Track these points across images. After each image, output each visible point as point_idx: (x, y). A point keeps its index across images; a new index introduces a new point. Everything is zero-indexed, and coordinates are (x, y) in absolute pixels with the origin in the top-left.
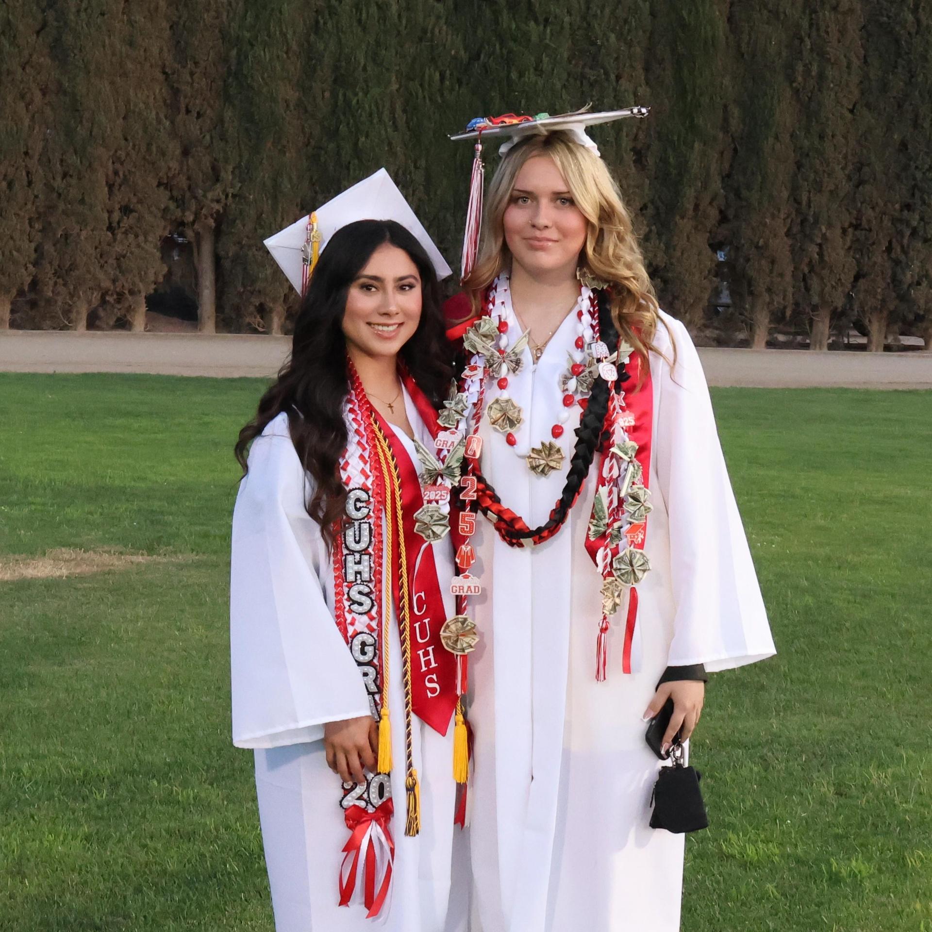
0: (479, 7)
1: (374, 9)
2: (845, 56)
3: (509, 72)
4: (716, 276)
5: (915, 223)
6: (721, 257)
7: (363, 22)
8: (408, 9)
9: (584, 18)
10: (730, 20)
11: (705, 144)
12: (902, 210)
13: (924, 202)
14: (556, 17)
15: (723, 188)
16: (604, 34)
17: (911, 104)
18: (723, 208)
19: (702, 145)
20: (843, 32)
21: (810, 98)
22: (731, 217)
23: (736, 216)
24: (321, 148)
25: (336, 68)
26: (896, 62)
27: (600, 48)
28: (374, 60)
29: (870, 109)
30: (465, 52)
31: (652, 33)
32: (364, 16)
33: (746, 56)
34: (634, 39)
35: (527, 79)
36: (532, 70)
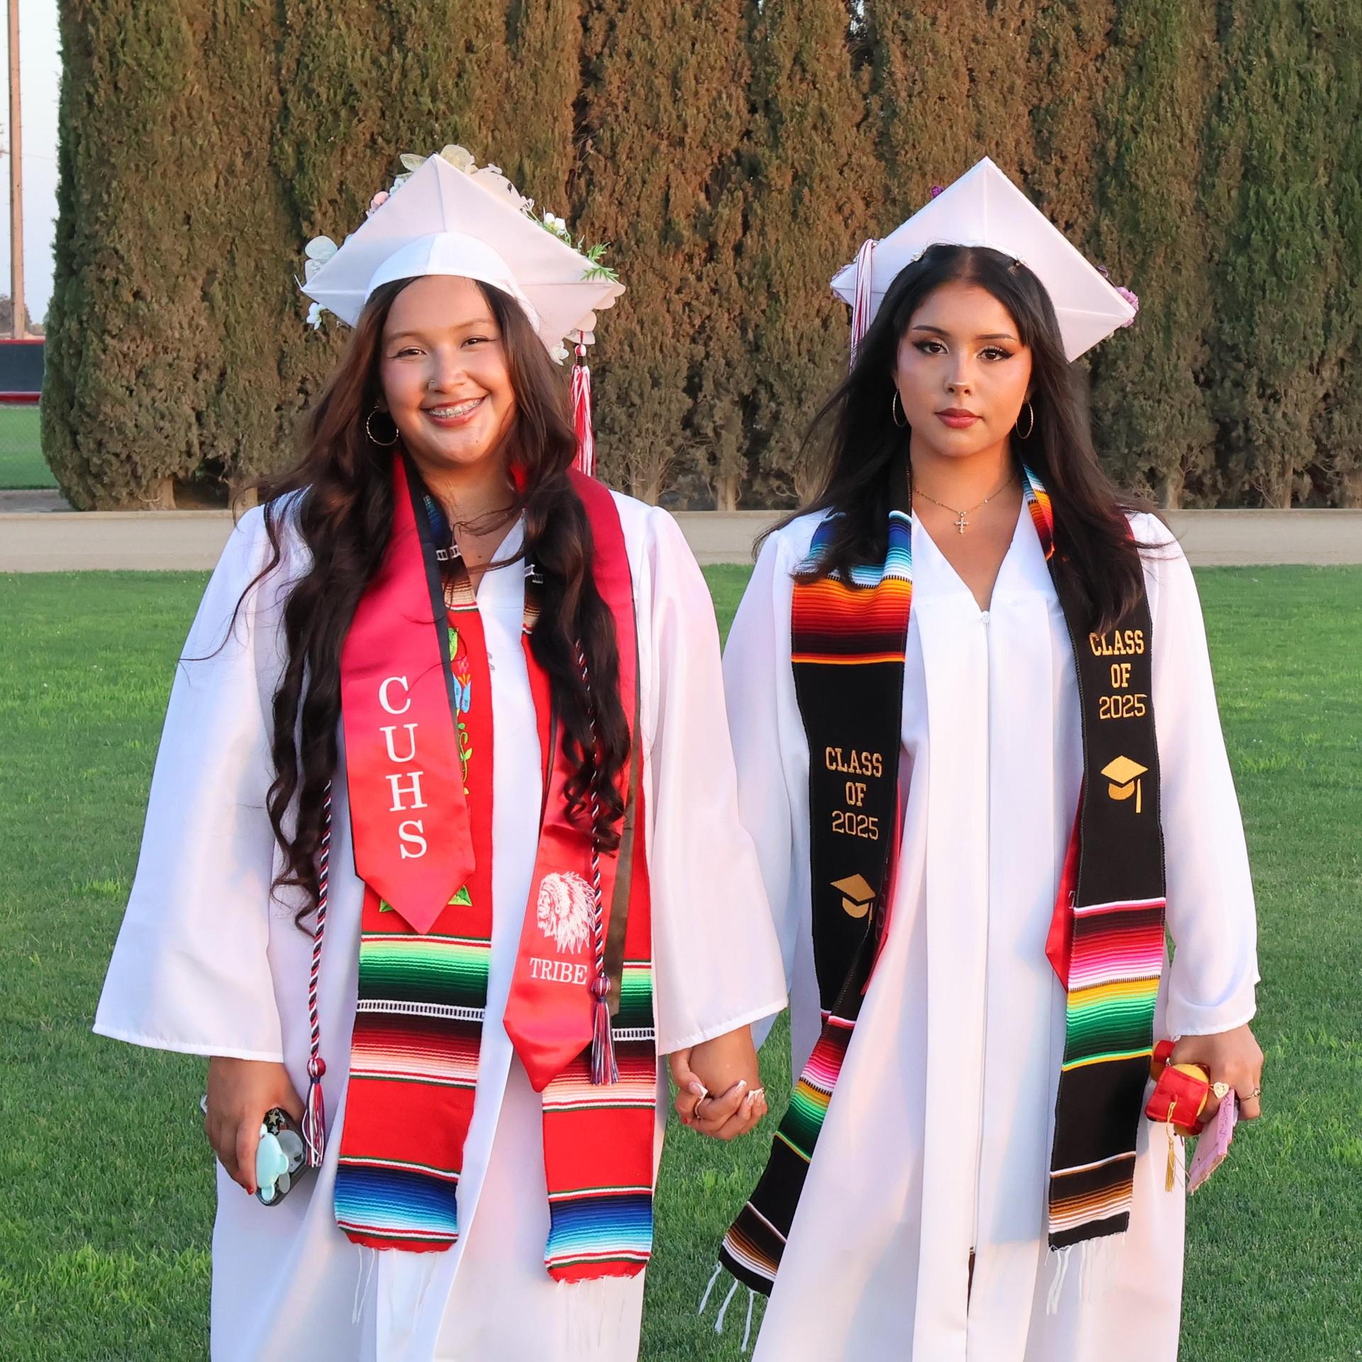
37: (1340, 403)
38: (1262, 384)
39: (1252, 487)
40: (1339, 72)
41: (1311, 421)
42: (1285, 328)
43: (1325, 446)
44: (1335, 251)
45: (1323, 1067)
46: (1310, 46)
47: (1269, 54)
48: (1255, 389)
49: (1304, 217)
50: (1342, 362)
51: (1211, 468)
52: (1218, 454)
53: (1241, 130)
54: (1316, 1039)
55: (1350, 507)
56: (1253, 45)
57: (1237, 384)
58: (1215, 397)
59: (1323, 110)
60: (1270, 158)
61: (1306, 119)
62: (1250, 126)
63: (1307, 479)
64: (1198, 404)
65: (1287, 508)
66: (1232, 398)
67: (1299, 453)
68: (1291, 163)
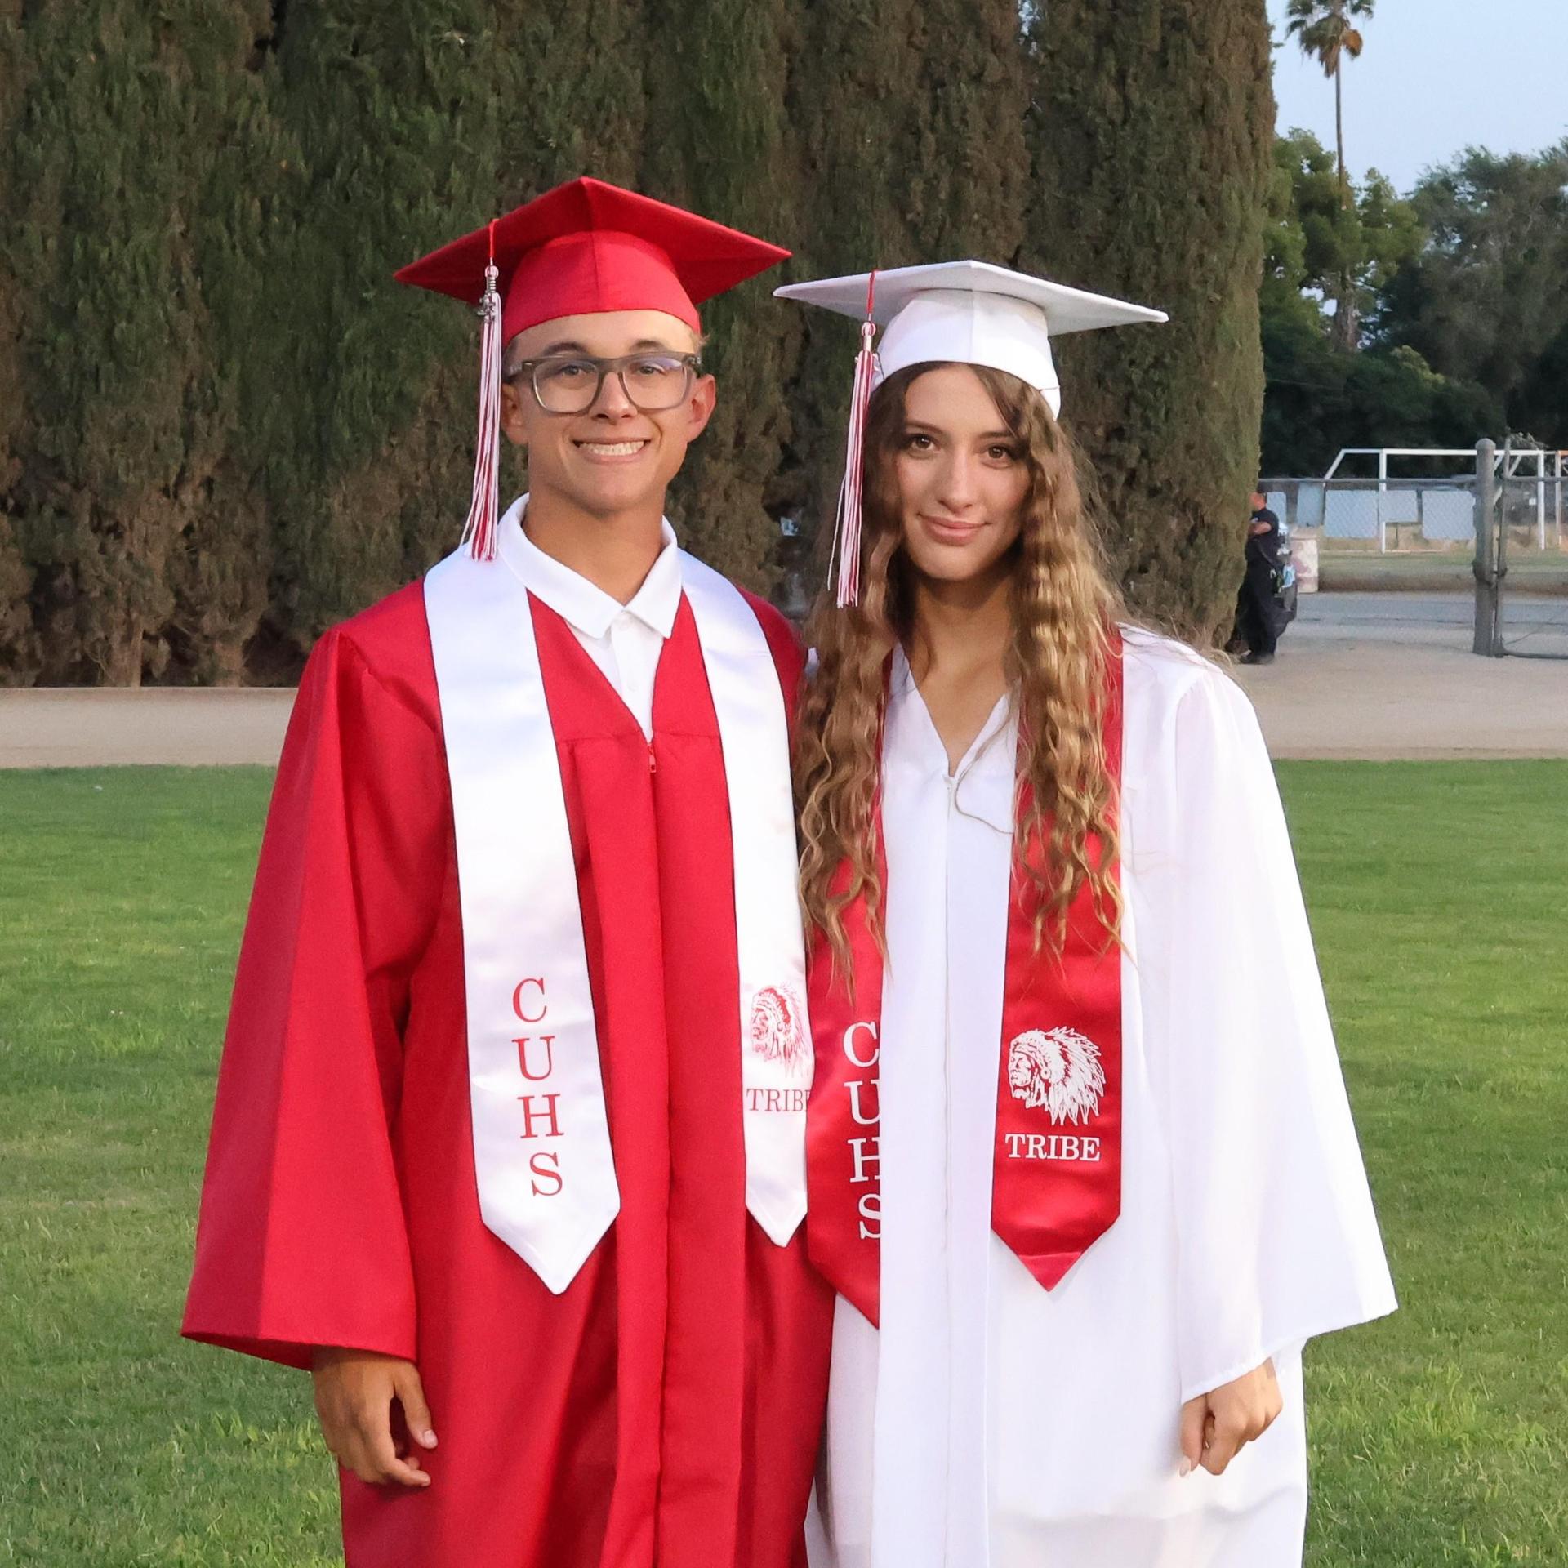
0: (330, 81)
1: (134, 86)
2: (999, 165)
3: (388, 200)
4: (780, 563)
5: (1132, 463)
6: (787, 528)
7: (115, 110)
8: (199, 84)
9: (522, 99)
10: (790, 99)
11: (750, 326)
12: (1108, 439)
13: (1147, 425)
14: (471, 98)
15: (788, 404)
16: (561, 127)
17: (1119, 249)
18: (787, 440)
19: (746, 326)
20: (992, 121)
21: (938, 240)
22: (802, 456)
23: (812, 455)
24: (44, 342)
25: (67, 196)
26: (1089, 173)
27: (555, 152)
28: (139, 181)
29: (1045, 257)
30: (306, 165)
31: (648, 126)
32: (117, 98)
33: (819, 164)
34: (616, 138)
35: (421, 211)
36: (430, 193)
37: (208, 538)
38: (97, 512)
39: (85, 657)
40: (197, 76)
41: (167, 565)
42: (129, 433)
43: (187, 599)
44: (198, 327)
45: (239, 1468)
46: (155, 38)
47: (98, 49)
48: (87, 519)
49: (152, 277)
50: (208, 483)
51: (27, 631)
52: (36, 612)
53: (60, 155)
54: (227, 1430)
55: (225, 685)
56: (74, 34)
57: (61, 512)
58: (30, 530)
59: (177, 129)
60: (102, 195)
61: (152, 139)
62: (72, 148)
63: (164, 646)
64: (7, 540)
65: (135, 685)
66: (55, 533)
67: (150, 610)
68: (132, 203)
